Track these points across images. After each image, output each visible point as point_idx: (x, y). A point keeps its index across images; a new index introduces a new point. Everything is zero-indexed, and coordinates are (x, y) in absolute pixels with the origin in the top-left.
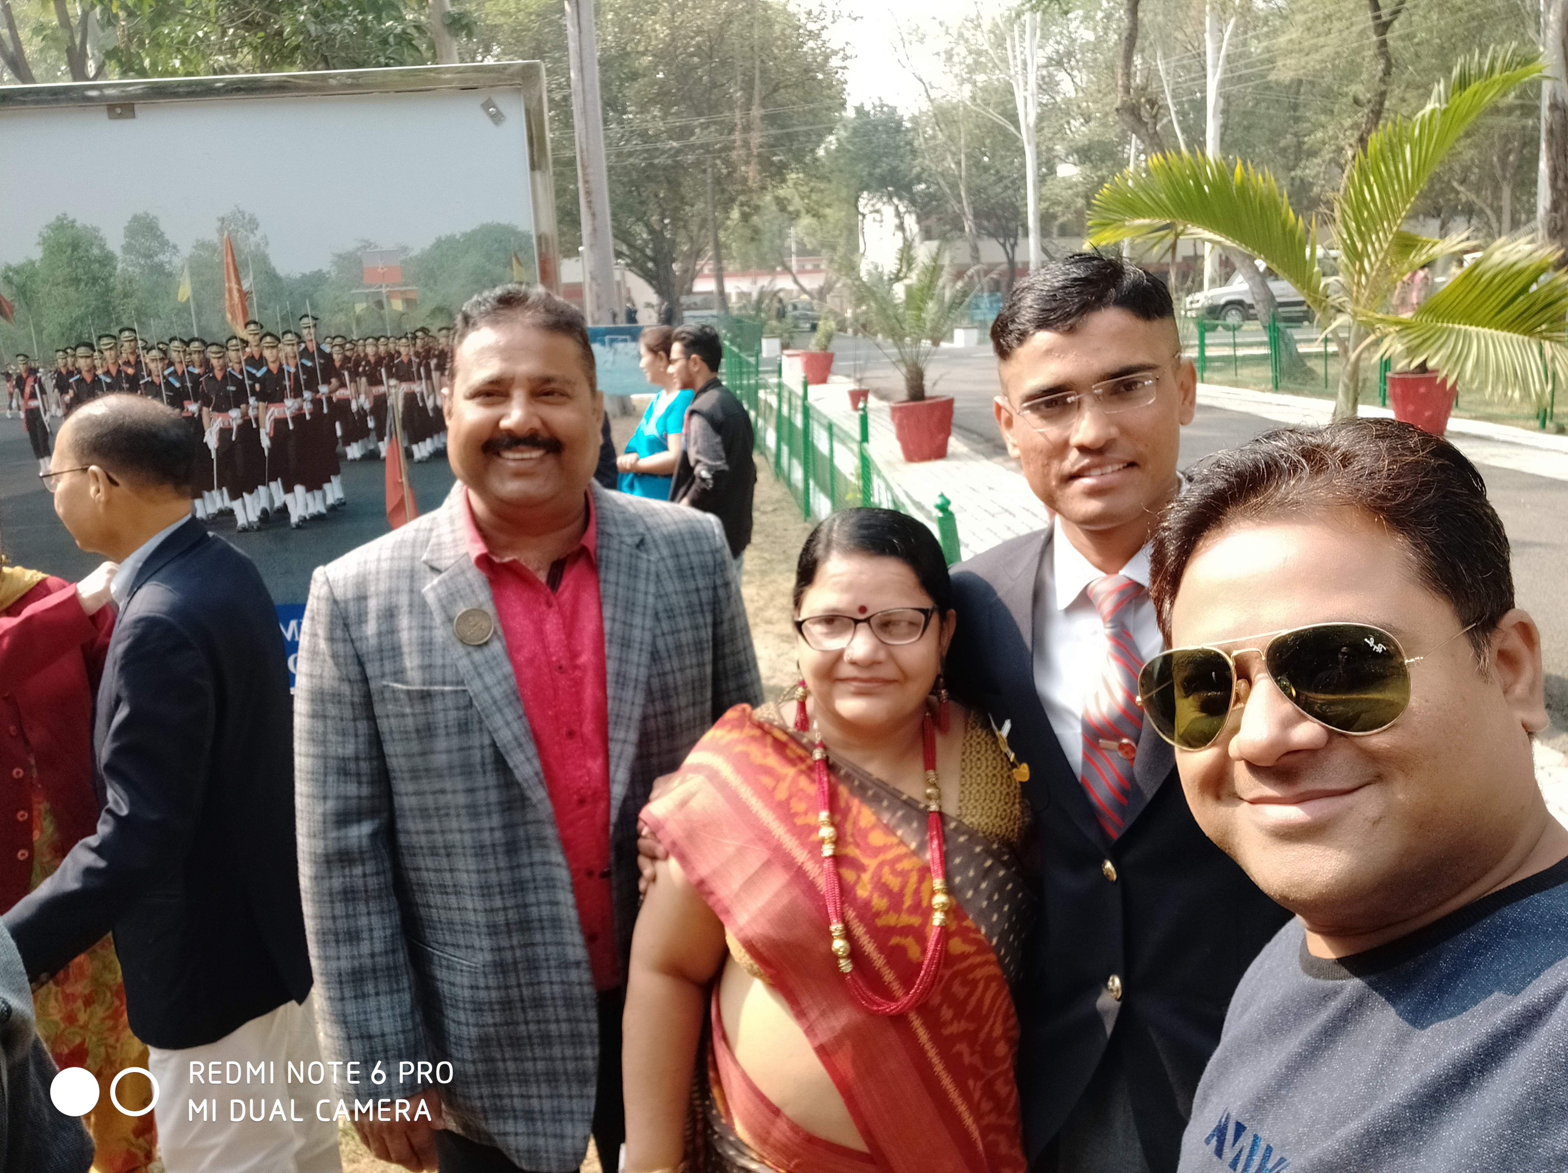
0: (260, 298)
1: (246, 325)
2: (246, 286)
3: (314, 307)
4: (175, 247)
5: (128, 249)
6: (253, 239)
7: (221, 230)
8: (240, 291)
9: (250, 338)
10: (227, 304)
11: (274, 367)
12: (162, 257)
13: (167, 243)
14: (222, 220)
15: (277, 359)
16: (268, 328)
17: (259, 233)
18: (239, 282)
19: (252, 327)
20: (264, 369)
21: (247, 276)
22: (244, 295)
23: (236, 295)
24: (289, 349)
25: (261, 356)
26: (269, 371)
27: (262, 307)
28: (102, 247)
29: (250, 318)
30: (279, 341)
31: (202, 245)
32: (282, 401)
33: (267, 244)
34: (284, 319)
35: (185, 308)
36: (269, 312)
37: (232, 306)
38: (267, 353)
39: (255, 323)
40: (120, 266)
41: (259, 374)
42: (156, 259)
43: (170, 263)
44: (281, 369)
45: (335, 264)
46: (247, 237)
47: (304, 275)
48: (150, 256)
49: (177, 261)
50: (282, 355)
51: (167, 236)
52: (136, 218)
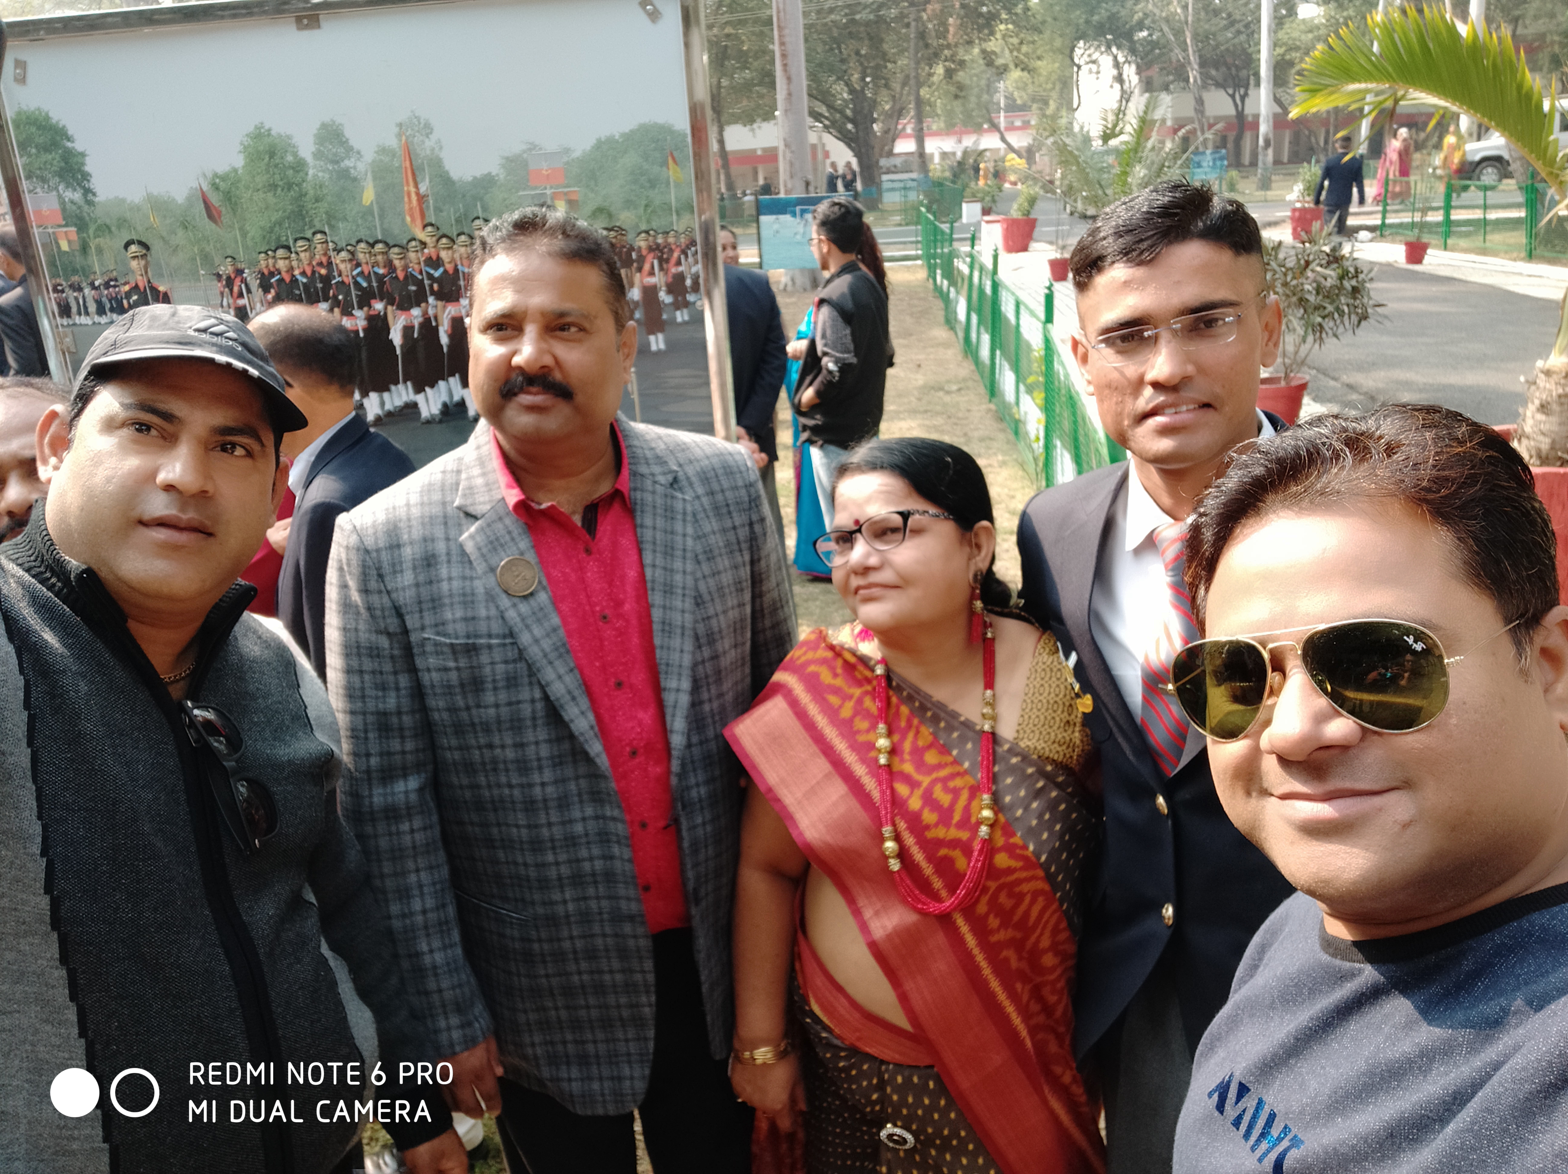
0: (436, 201)
1: (425, 226)
2: (423, 189)
3: (485, 209)
4: (359, 153)
5: (318, 155)
6: (429, 143)
7: (399, 135)
8: (418, 194)
9: (428, 240)
10: (407, 207)
11: (449, 267)
12: (347, 163)
13: (351, 149)
14: (400, 125)
15: (453, 260)
16: (444, 230)
17: (434, 137)
18: (416, 186)
19: (429, 229)
20: (441, 270)
21: (423, 180)
22: (421, 198)
23: (414, 198)
24: (463, 250)
25: (438, 257)
26: (445, 271)
27: (438, 210)
28: (295, 155)
29: (427, 220)
30: (453, 241)
31: (383, 150)
32: (457, 300)
33: (441, 148)
34: (458, 221)
35: (369, 211)
36: (444, 214)
37: (411, 209)
38: (444, 254)
39: (432, 225)
40: (311, 172)
41: (437, 274)
42: (342, 165)
43: (355, 168)
44: (456, 270)
45: (503, 166)
46: (423, 142)
47: (475, 178)
48: (337, 162)
49: (361, 166)
50: (457, 256)
51: (352, 142)
52: (324, 126)
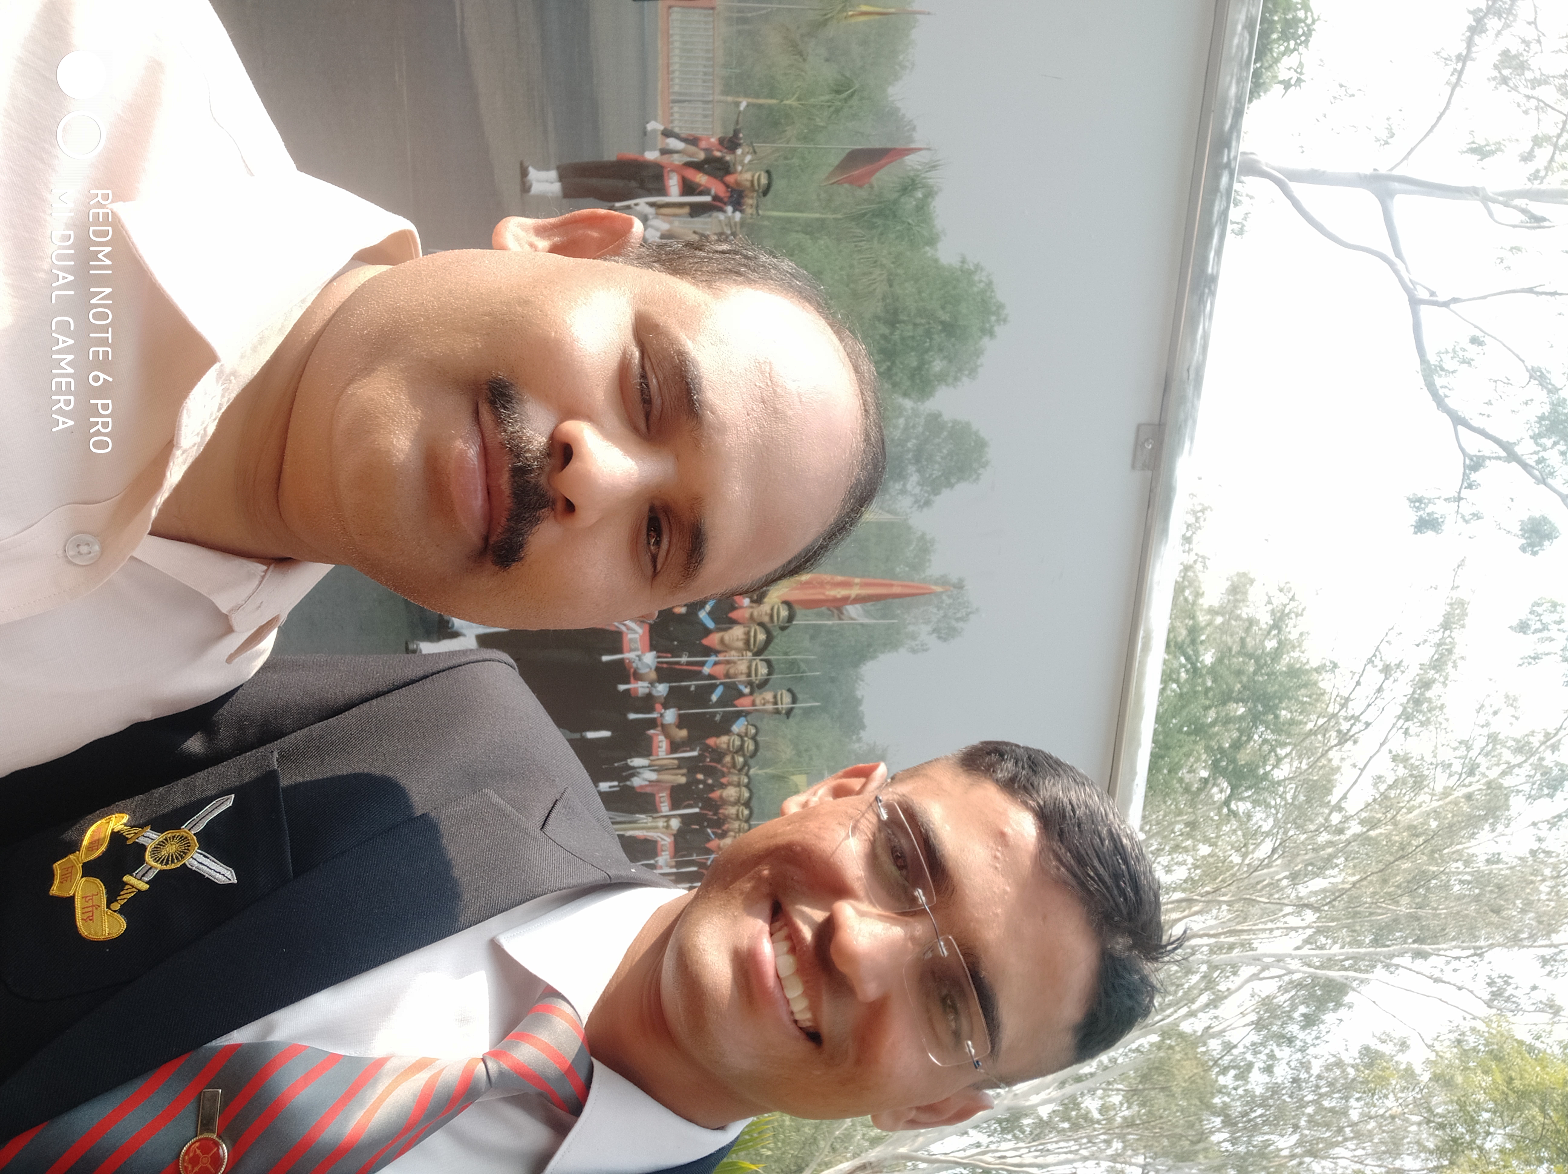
0: (830, 630)
1: (788, 604)
2: (853, 610)
3: (808, 712)
4: (927, 503)
5: (934, 421)
6: (924, 631)
7: (943, 581)
8: (845, 600)
9: (765, 608)
10: (827, 577)
11: (713, 640)
12: (914, 479)
13: (936, 491)
14: (960, 586)
15: (726, 647)
16: (780, 639)
17: (932, 640)
18: (859, 600)
19: (784, 613)
20: (710, 624)
21: (868, 614)
22: (837, 606)
23: (840, 593)
24: (742, 667)
25: (734, 622)
26: (708, 632)
27: (815, 632)
28: (942, 378)
29: (800, 612)
30: (758, 653)
31: (925, 547)
33: (914, 651)
34: (793, 665)
36: (807, 643)
37: (822, 584)
40: (908, 404)
41: (703, 615)
42: (911, 469)
43: (903, 492)
48: (917, 460)
49: (904, 503)
51: (946, 493)
52: (981, 445)
